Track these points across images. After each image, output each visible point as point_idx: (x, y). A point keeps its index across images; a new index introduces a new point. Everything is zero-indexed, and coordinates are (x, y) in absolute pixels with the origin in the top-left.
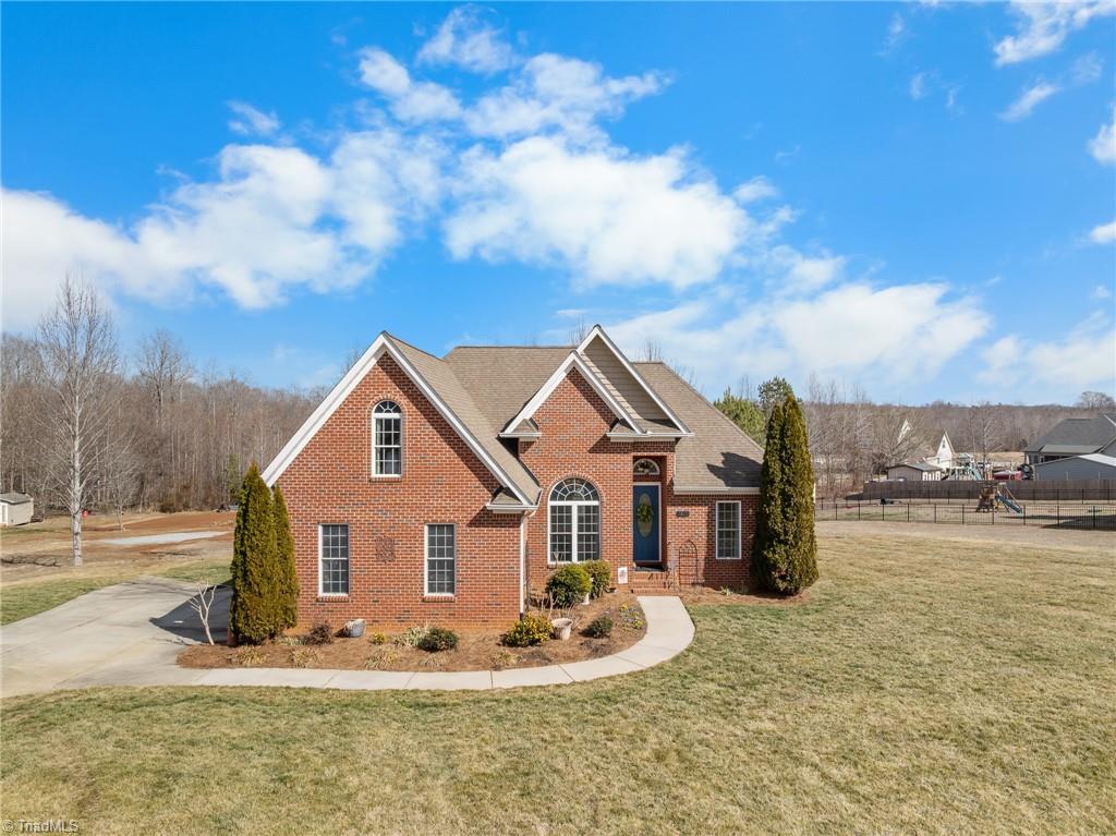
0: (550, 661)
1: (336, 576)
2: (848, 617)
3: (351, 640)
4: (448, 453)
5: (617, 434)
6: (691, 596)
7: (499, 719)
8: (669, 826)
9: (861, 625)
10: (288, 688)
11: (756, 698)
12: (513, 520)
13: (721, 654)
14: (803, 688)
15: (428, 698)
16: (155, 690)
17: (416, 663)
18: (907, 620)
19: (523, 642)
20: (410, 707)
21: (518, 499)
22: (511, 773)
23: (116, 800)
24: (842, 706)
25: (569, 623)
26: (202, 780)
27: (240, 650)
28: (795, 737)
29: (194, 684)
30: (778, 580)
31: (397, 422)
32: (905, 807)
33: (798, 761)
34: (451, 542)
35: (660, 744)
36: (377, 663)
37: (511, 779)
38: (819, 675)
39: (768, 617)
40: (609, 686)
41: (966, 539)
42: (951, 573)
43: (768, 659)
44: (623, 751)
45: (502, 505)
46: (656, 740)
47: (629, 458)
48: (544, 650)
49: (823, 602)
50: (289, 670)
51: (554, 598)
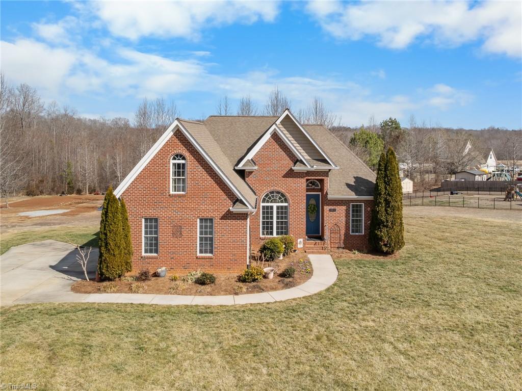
0: (263, 290)
1: (151, 245)
2: (419, 267)
3: (160, 279)
4: (210, 181)
5: (298, 168)
6: (337, 254)
7: (240, 320)
8: (322, 369)
9: (425, 272)
10: (132, 304)
11: (367, 310)
12: (243, 216)
13: (351, 287)
14: (390, 305)
15: (203, 309)
16: (66, 305)
17: (195, 291)
18: (449, 269)
19: (249, 280)
20: (195, 314)
21: (246, 205)
22: (248, 345)
23: (65, 357)
24: (408, 314)
25: (272, 271)
26: (103, 348)
27: (105, 284)
28: (384, 329)
29: (83, 301)
30: (383, 246)
31: (184, 165)
32: (430, 362)
33: (383, 341)
34: (211, 227)
35: (319, 332)
36: (174, 291)
37: (248, 348)
38: (399, 299)
39: (377, 267)
40: (294, 303)
41: (493, 220)
42: (479, 241)
43: (375, 290)
44: (301, 336)
45: (238, 209)
46: (317, 330)
47: (304, 180)
48: (260, 284)
49: (407, 258)
50: (130, 294)
51: (265, 256)
